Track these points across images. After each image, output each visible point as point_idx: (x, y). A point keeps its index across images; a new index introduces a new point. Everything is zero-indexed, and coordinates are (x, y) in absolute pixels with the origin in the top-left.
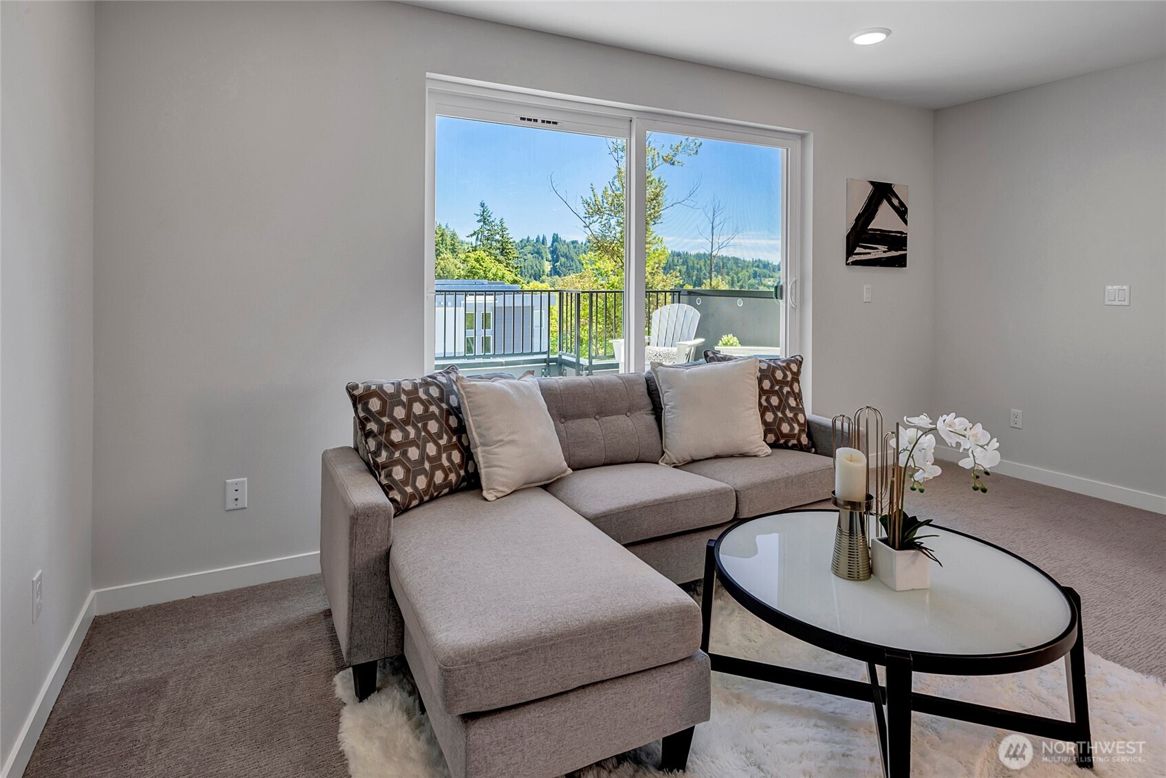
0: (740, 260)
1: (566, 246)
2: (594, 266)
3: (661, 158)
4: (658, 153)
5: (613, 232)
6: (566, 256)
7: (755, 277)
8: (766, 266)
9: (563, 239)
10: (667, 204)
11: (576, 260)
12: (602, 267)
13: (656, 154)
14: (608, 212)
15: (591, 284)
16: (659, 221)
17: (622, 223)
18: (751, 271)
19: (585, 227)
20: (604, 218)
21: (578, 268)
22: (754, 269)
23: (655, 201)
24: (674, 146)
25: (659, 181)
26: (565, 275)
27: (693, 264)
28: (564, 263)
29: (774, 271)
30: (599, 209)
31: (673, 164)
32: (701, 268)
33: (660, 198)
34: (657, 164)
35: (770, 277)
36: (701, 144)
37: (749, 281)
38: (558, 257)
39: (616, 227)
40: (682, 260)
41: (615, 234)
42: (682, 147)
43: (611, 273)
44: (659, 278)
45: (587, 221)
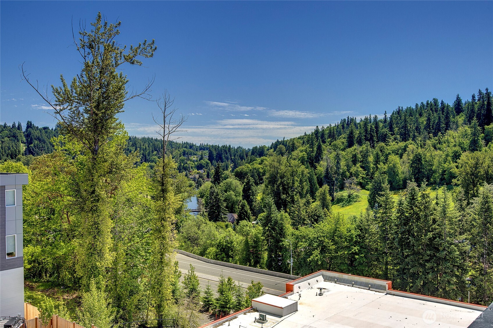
0: (174, 142)
1: (38, 131)
2: (63, 147)
3: (123, 56)
4: (121, 53)
5: (82, 118)
6: (38, 139)
7: (184, 155)
8: (191, 146)
9: (36, 125)
10: (127, 96)
11: (47, 142)
12: (71, 148)
13: (119, 52)
14: (76, 101)
15: (61, 163)
16: (121, 110)
17: (89, 111)
18: (182, 150)
19: (55, 113)
20: (74, 105)
21: (50, 149)
22: (184, 149)
23: (118, 94)
24: (135, 47)
25: (120, 77)
26: (38, 154)
27: (140, 145)
28: (37, 145)
29: (197, 151)
30: (69, 98)
31: (133, 63)
32: (146, 148)
33: (122, 91)
34: (119, 62)
35: (194, 154)
36: (156, 48)
37: (180, 158)
38: (31, 139)
39: (85, 114)
40: (132, 143)
41: (84, 120)
42: (141, 49)
43: (79, 153)
44: (121, 157)
45: (58, 108)
